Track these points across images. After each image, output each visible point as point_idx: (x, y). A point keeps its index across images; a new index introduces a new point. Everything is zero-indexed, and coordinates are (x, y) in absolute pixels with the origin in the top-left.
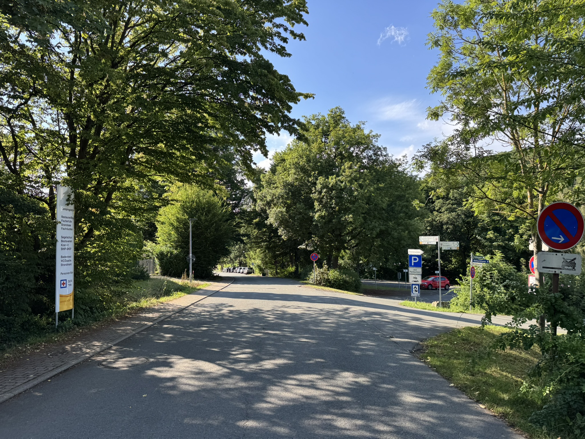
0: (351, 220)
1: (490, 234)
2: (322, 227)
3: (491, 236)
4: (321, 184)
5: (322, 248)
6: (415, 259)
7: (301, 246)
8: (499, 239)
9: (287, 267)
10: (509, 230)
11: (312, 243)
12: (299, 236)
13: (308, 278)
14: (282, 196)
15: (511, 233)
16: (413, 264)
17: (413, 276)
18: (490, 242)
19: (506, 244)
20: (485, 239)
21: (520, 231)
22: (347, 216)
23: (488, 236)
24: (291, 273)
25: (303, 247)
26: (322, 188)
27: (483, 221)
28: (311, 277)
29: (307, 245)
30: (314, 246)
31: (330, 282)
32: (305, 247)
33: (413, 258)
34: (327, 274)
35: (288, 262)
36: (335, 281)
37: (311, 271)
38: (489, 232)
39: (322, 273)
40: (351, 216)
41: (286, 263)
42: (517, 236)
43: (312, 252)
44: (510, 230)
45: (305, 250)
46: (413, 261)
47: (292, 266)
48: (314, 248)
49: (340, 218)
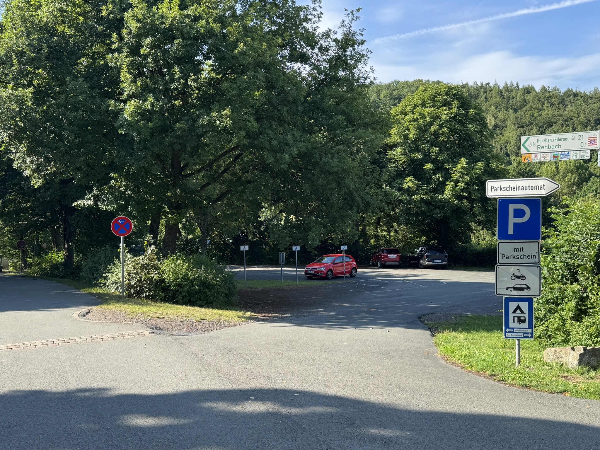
0: (228, 122)
1: (409, 182)
2: (144, 144)
3: (411, 185)
4: (138, 21)
5: (139, 203)
6: (519, 213)
7: (79, 202)
8: (423, 190)
9: (47, 253)
10: (435, 174)
11: (112, 193)
12: (78, 169)
13: (103, 281)
14: (20, 54)
15: (438, 179)
16: (511, 232)
17: (513, 270)
18: (408, 195)
19: (431, 197)
20: (400, 189)
21: (454, 177)
22: (214, 114)
23: (405, 186)
24: (55, 266)
25: (87, 202)
26: (141, 35)
27: (396, 161)
28: (112, 278)
29: (97, 199)
30: (116, 200)
31: (165, 289)
32: (91, 202)
33: (512, 208)
34: (158, 269)
35: (49, 242)
36: (179, 285)
37: (110, 262)
38: (408, 179)
39: (144, 266)
40: (227, 111)
41: (45, 245)
42: (449, 185)
43: (111, 215)
44: (437, 176)
45: (92, 210)
46: (512, 220)
47: (59, 251)
48: (118, 205)
49: (195, 121)
